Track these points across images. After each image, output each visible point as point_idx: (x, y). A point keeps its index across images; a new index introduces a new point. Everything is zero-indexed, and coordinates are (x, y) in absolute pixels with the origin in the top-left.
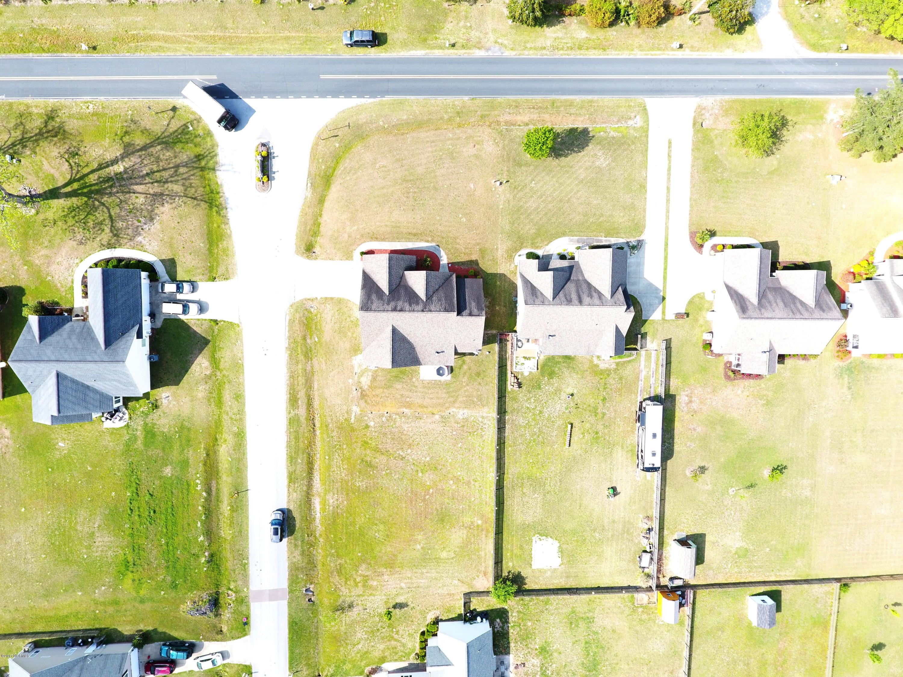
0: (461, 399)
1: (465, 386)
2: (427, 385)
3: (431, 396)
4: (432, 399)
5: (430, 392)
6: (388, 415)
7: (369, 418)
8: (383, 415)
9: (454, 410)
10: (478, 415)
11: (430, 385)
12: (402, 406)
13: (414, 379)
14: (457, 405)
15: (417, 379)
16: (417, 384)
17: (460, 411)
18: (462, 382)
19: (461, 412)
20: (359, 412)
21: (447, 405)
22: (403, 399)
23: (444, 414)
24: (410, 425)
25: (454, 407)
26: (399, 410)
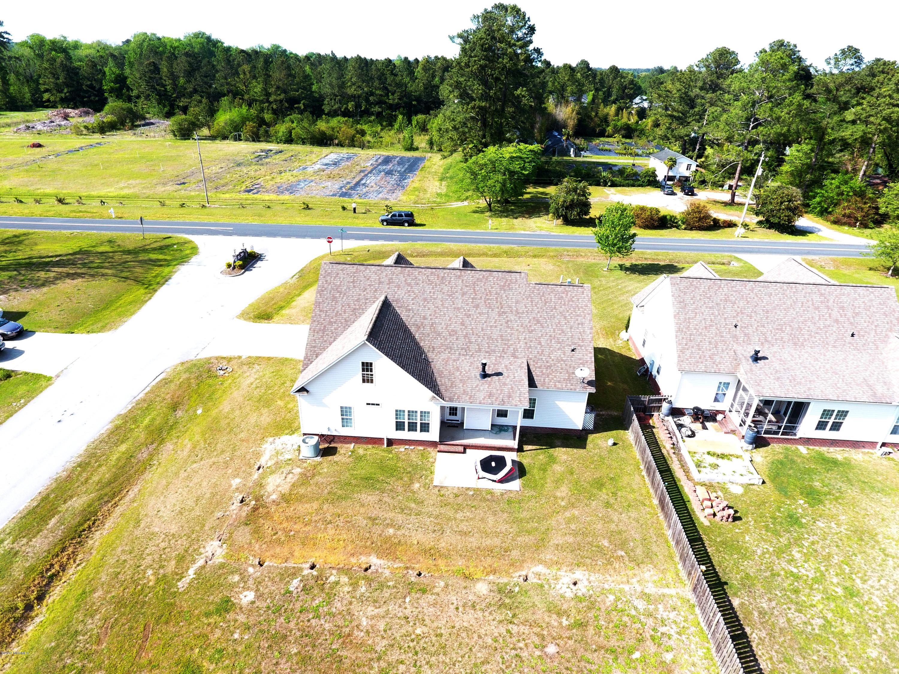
0: (557, 539)
1: (565, 508)
2: (451, 500)
3: (464, 527)
4: (466, 534)
5: (460, 515)
6: (314, 572)
7: (244, 579)
8: (295, 573)
9: (540, 568)
10: (626, 588)
11: (460, 500)
12: (367, 550)
13: (416, 486)
14: (548, 556)
15: (426, 486)
16: (422, 494)
17: (562, 573)
18: (556, 498)
19: (566, 578)
20: (219, 560)
21: (515, 554)
22: (377, 530)
23: (505, 580)
24: (381, 611)
25: (541, 562)
26: (353, 560)
